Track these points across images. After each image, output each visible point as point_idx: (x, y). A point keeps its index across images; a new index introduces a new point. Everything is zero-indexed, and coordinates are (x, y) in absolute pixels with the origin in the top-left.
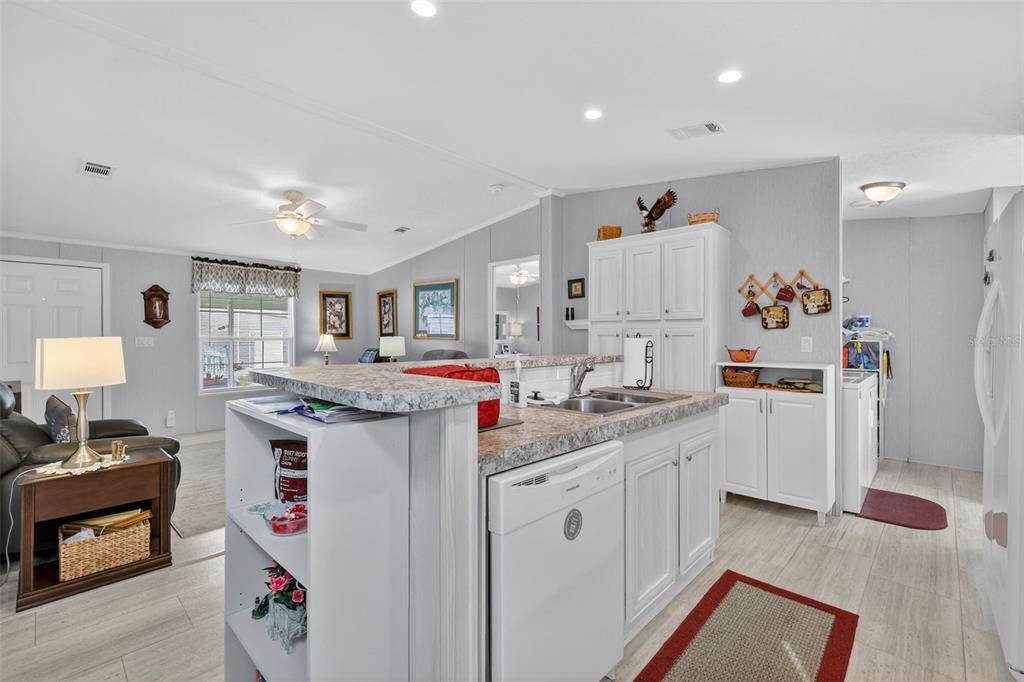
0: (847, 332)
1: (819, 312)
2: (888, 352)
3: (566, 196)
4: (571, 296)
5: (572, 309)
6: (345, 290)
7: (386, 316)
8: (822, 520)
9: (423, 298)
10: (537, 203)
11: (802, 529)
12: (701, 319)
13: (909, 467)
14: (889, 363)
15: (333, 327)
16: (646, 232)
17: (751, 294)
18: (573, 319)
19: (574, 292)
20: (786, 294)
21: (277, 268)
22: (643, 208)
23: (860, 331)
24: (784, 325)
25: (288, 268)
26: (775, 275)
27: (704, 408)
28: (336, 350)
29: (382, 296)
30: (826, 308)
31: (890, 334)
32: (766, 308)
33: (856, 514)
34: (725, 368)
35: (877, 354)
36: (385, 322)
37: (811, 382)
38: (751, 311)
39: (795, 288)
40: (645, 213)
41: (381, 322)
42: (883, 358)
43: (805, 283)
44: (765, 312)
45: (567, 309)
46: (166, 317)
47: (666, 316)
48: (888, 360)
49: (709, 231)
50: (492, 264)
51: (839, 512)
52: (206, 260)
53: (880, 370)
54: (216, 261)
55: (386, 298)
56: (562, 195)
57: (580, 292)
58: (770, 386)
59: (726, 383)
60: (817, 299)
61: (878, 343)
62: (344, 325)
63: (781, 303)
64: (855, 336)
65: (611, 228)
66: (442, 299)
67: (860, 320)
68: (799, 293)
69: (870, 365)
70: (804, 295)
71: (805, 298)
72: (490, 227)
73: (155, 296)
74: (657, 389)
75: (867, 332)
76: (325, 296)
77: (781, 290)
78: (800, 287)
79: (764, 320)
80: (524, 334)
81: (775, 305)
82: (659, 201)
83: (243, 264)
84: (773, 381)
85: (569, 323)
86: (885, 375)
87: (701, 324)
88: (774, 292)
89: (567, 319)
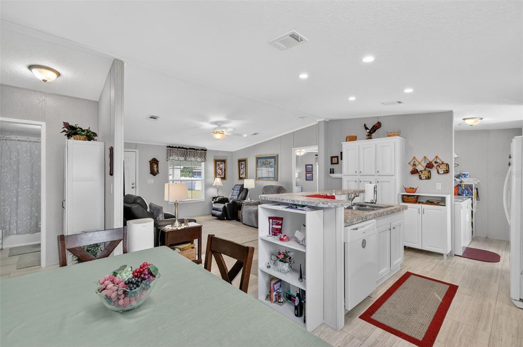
0: (458, 180)
1: (444, 173)
2: (477, 189)
3: (330, 121)
4: (332, 163)
5: (333, 169)
6: (223, 158)
7: (242, 170)
8: (445, 257)
9: (261, 162)
10: (317, 123)
11: (436, 260)
12: (393, 175)
13: (487, 240)
14: (477, 194)
15: (219, 175)
16: (368, 139)
17: (414, 165)
18: (333, 173)
19: (334, 162)
20: (430, 166)
21: (198, 150)
22: (367, 128)
23: (463, 179)
24: (429, 178)
25: (202, 150)
26: (425, 157)
27: (399, 210)
28: (222, 185)
29: (239, 161)
30: (447, 172)
31: (478, 181)
32: (421, 171)
33: (460, 256)
34: (403, 195)
35: (472, 190)
36: (241, 172)
37: (441, 202)
38: (414, 172)
39: (433, 163)
40: (368, 131)
41: (239, 173)
42: (474, 191)
43: (438, 161)
44: (420, 173)
45: (331, 169)
46: (158, 171)
47: (378, 174)
48: (477, 192)
49: (397, 140)
50: (294, 149)
51: (452, 255)
52: (173, 147)
53: (473, 197)
54: (176, 147)
55: (242, 162)
56: (328, 120)
57: (336, 162)
58: (423, 203)
59: (403, 201)
60: (444, 168)
61: (472, 185)
62: (223, 174)
63: (427, 169)
64: (461, 182)
65: (352, 137)
66: (270, 163)
67: (464, 174)
68: (435, 165)
69: (468, 195)
70: (438, 166)
71: (438, 167)
72: (294, 132)
73: (154, 162)
74: (379, 203)
75: (467, 180)
76: (216, 161)
77: (428, 164)
78: (436, 162)
79: (420, 176)
80: (299, 177)
81: (425, 170)
82: (374, 126)
83: (186, 148)
84: (424, 201)
85: (332, 175)
86: (476, 199)
87: (394, 177)
88: (425, 165)
89: (331, 173)
